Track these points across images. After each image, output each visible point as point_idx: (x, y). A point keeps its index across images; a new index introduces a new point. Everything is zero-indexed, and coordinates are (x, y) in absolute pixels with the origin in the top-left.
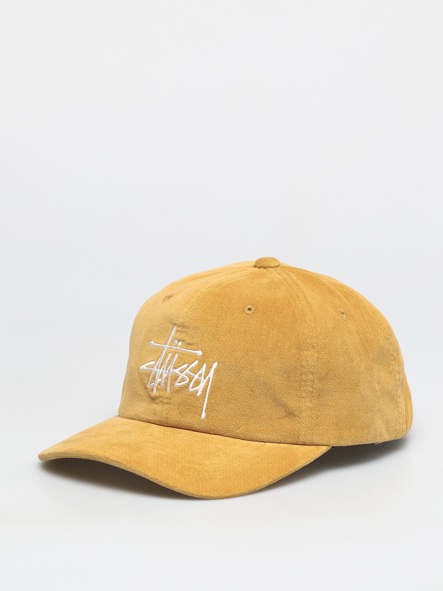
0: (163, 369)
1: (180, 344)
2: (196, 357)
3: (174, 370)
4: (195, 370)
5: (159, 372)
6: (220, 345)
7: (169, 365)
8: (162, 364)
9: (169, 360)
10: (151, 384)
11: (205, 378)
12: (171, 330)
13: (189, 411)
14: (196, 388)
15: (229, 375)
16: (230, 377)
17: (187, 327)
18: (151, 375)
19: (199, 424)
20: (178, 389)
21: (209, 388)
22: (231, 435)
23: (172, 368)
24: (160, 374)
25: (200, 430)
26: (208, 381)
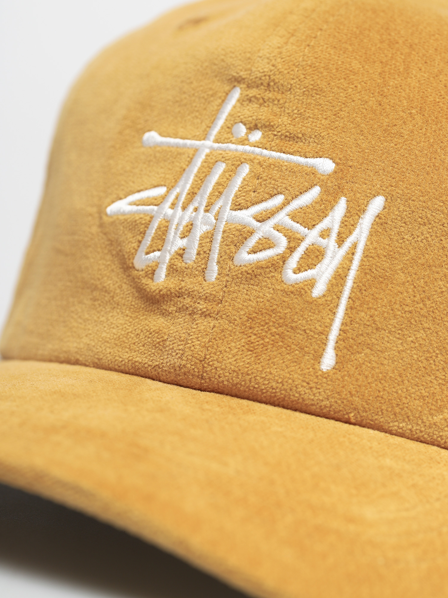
0: (196, 210)
1: (256, 136)
3: (234, 213)
4: (310, 216)
5: (181, 218)
6: (392, 145)
7: (218, 197)
8: (192, 194)
9: (218, 184)
10: (147, 253)
11: (340, 241)
12: (223, 98)
13: (281, 344)
14: (309, 273)
15: (419, 239)
16: (422, 245)
17: (284, 90)
18: (150, 226)
19: (312, 385)
20: (250, 271)
21: (352, 274)
22: (410, 430)
23: (230, 204)
24: (184, 223)
25: (312, 405)
26: (352, 252)
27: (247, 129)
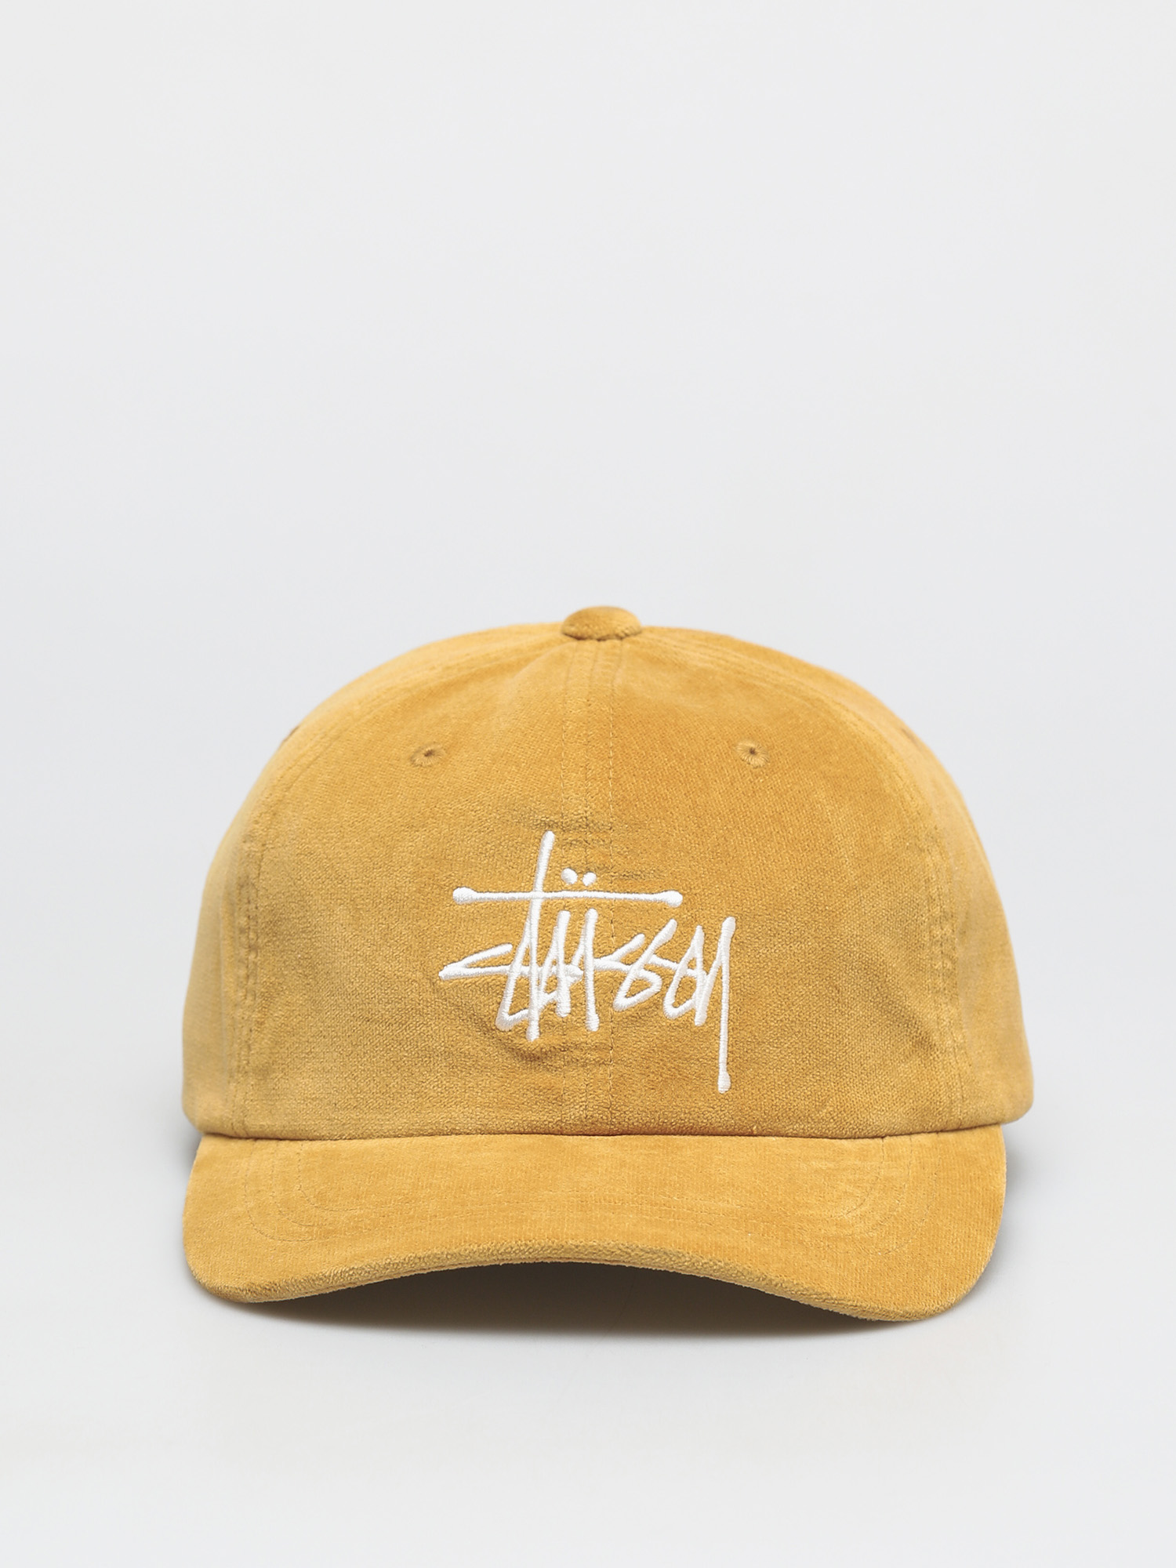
0: (554, 963)
1: (590, 878)
2: (662, 913)
3: (599, 961)
4: (674, 950)
5: (540, 974)
7: (576, 947)
8: (546, 948)
9: (571, 934)
10: (511, 1013)
11: (707, 965)
12: (535, 843)
13: (678, 1076)
14: (688, 1003)
15: (773, 951)
18: (506, 985)
19: (716, 1108)
20: (633, 1015)
21: (725, 997)
22: (803, 1129)
23: (591, 952)
24: (544, 979)
25: (719, 1127)
26: (719, 977)
27: (578, 874)
